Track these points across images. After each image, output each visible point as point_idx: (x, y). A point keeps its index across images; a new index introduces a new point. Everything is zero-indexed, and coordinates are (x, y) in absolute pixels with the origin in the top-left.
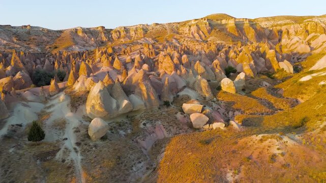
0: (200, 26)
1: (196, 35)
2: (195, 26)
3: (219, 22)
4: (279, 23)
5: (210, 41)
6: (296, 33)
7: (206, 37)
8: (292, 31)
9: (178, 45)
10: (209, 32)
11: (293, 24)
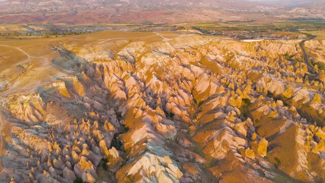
0: (34, 103)
1: (32, 117)
2: (29, 106)
3: (50, 86)
4: (100, 57)
5: (49, 121)
6: (114, 70)
7: (42, 115)
8: (110, 68)
9: (20, 148)
10: (45, 109)
11: (111, 61)
